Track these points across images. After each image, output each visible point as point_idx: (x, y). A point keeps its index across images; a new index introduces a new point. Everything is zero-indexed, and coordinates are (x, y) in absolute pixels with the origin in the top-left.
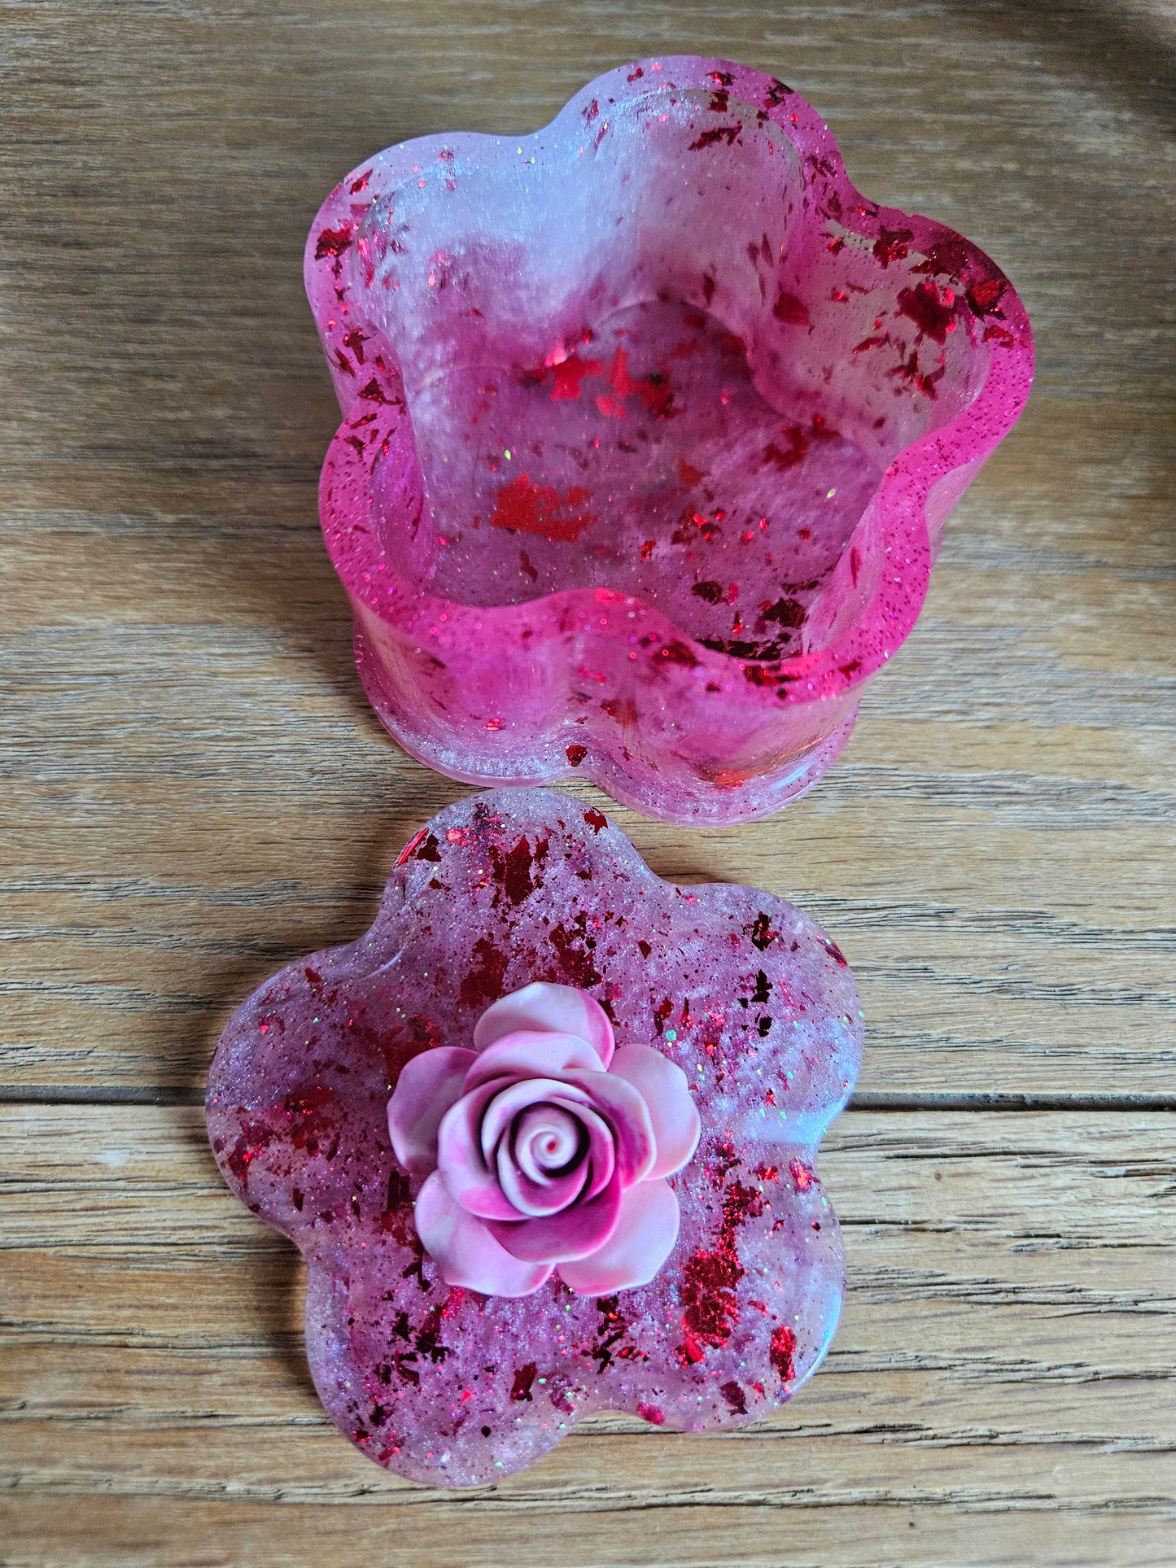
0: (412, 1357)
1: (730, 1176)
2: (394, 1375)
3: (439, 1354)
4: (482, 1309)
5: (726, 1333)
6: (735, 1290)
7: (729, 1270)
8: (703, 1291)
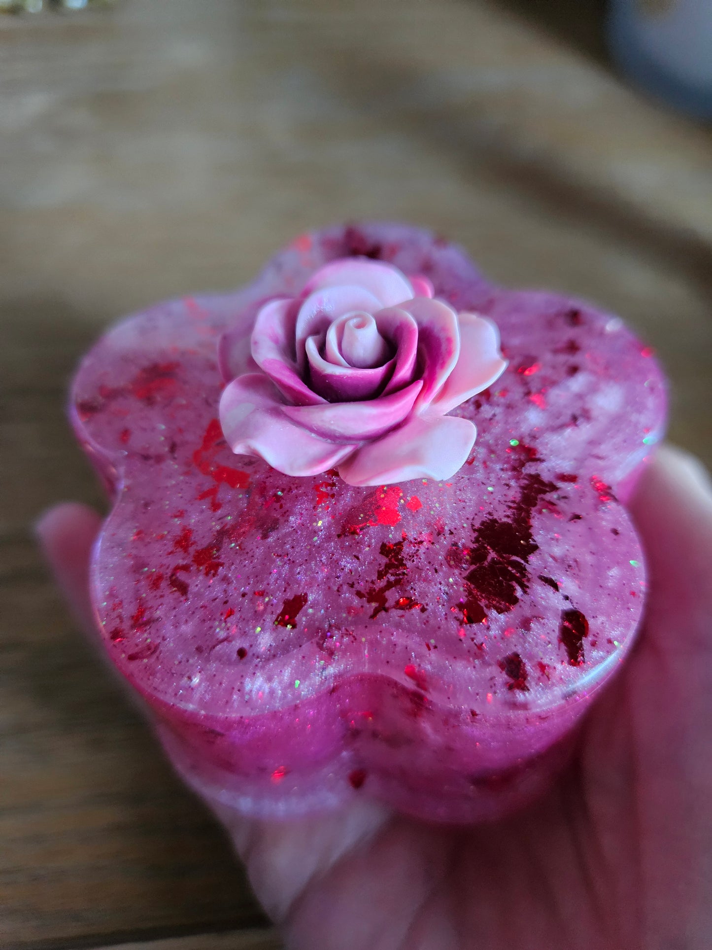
0: (186, 568)
1: (530, 469)
2: (164, 584)
3: (213, 568)
4: (265, 536)
5: (515, 601)
6: (527, 562)
7: (522, 542)
8: (492, 555)
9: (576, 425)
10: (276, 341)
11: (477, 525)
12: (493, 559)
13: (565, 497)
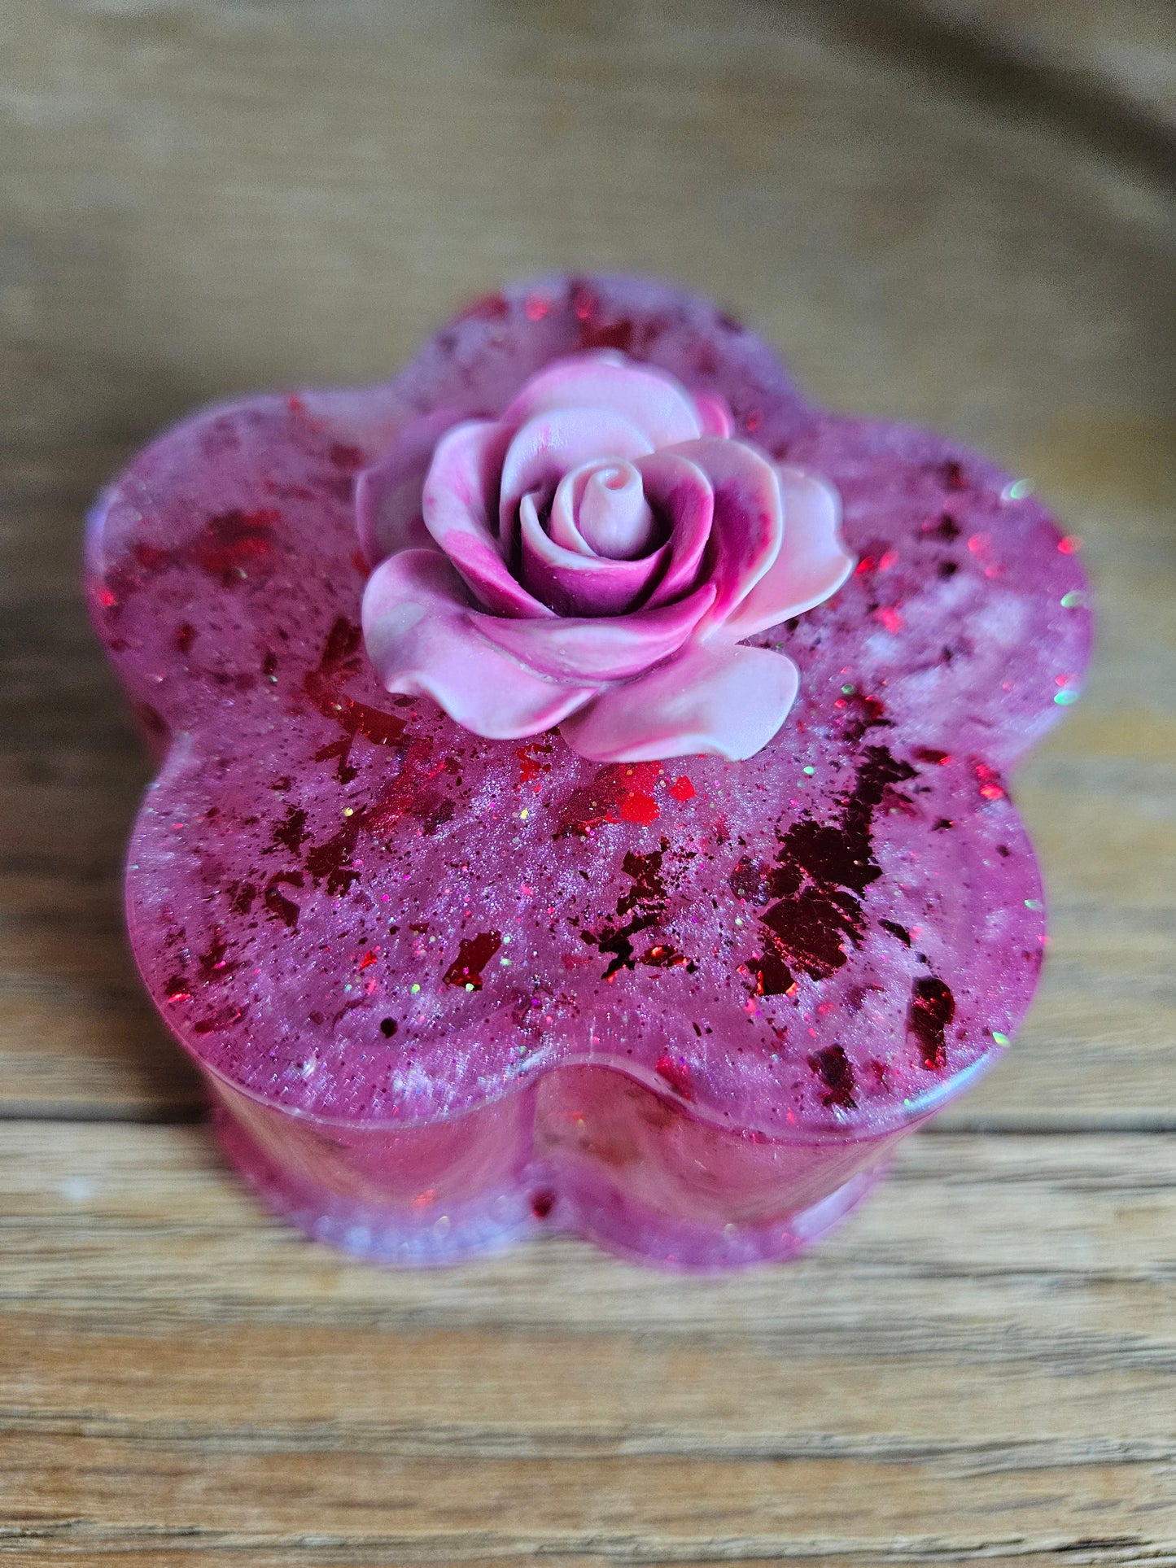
0: (295, 879)
1: (875, 737)
3: (340, 881)
4: (430, 830)
5: (840, 960)
6: (863, 896)
7: (856, 862)
8: (807, 882)
9: (949, 666)
10: (467, 500)
11: (785, 830)
12: (808, 888)
13: (927, 790)
